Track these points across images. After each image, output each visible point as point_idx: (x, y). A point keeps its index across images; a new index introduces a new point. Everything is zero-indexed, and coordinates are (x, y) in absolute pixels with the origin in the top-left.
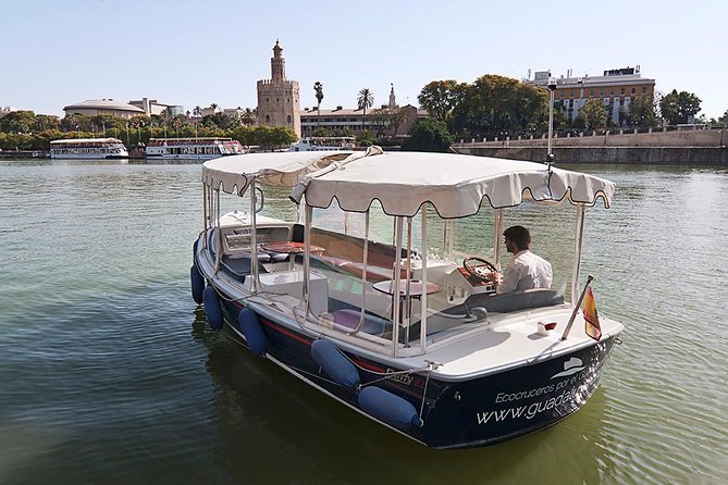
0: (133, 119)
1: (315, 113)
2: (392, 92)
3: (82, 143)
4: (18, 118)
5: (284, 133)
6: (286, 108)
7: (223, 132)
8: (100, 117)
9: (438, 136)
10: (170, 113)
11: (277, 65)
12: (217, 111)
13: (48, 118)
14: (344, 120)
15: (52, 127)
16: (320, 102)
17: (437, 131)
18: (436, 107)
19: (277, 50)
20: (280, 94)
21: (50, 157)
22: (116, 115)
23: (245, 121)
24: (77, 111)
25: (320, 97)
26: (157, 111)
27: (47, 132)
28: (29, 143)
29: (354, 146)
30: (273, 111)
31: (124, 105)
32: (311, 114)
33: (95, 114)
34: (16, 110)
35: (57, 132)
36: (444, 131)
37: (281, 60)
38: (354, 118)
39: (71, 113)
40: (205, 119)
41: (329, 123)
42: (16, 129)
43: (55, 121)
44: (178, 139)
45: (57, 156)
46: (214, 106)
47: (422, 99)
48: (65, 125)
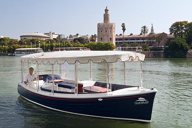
0: (46, 40)
1: (121, 37)
2: (152, 27)
3: (27, 50)
4: (4, 40)
5: (109, 45)
6: (110, 35)
7: (83, 45)
8: (33, 40)
9: (182, 47)
10: (60, 37)
11: (106, 17)
12: (79, 36)
13: (14, 40)
14: (134, 39)
15: (16, 44)
16: (124, 32)
17: (182, 44)
18: (178, 34)
19: (106, 10)
20: (107, 28)
21: (15, 56)
22: (39, 39)
23: (91, 40)
24: (25, 37)
25: (124, 30)
26: (55, 37)
27: (14, 45)
28: (8, 50)
29: (141, 51)
30: (104, 36)
31: (42, 34)
32: (119, 37)
33: (31, 38)
34: (3, 37)
35: (18, 45)
36: (185, 44)
37: (108, 15)
38: (138, 39)
39: (23, 38)
40: (75, 40)
41: (127, 41)
42: (3, 44)
43: (17, 41)
44: (65, 48)
45: (17, 55)
46: (78, 35)
47: (171, 30)
48: (21, 43)
